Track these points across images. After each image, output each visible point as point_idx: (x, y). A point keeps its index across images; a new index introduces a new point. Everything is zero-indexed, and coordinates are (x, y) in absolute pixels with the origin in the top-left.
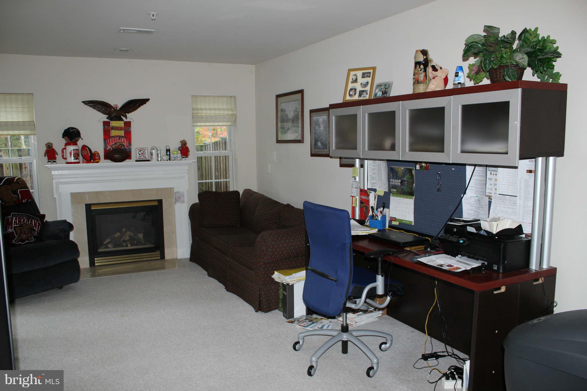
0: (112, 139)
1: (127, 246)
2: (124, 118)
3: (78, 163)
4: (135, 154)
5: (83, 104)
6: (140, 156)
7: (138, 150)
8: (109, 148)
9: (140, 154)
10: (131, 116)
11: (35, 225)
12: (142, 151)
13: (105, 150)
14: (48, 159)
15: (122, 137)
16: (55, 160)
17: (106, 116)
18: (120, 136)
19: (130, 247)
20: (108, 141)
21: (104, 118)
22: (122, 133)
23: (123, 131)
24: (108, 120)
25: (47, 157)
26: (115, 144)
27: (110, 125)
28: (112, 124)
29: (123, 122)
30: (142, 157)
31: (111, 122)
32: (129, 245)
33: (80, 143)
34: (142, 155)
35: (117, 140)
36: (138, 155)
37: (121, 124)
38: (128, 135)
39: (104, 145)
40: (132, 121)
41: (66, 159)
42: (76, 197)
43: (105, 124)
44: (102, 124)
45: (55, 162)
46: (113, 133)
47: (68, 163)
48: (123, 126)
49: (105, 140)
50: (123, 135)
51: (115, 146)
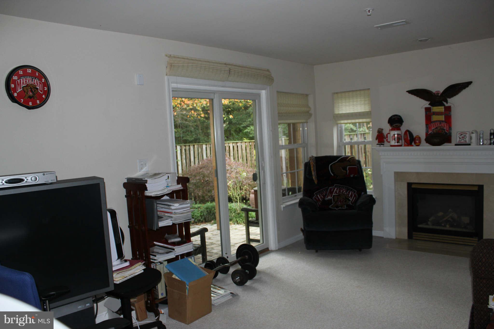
0: (433, 124)
1: (445, 226)
2: (445, 103)
3: (401, 146)
4: (455, 138)
5: (407, 93)
6: (461, 139)
7: (459, 134)
8: (430, 132)
9: (460, 138)
10: (453, 101)
11: (351, 196)
12: (463, 135)
13: (427, 134)
14: (379, 142)
15: (443, 121)
16: (383, 143)
17: (428, 102)
18: (440, 121)
19: (448, 228)
20: (429, 126)
21: (426, 104)
22: (442, 118)
23: (443, 116)
24: (429, 106)
25: (377, 141)
26: (436, 128)
27: (431, 111)
28: (433, 110)
29: (443, 107)
30: (463, 141)
31: (432, 108)
32: (448, 226)
33: (404, 128)
34: (463, 139)
35: (438, 124)
36: (458, 139)
37: (441, 109)
38: (448, 119)
39: (426, 130)
40: (452, 106)
41: (389, 142)
42: (398, 176)
43: (427, 110)
44: (424, 111)
45: (383, 145)
46: (435, 118)
47: (392, 146)
48: (443, 111)
49: (427, 124)
50: (443, 120)
51: (436, 131)
